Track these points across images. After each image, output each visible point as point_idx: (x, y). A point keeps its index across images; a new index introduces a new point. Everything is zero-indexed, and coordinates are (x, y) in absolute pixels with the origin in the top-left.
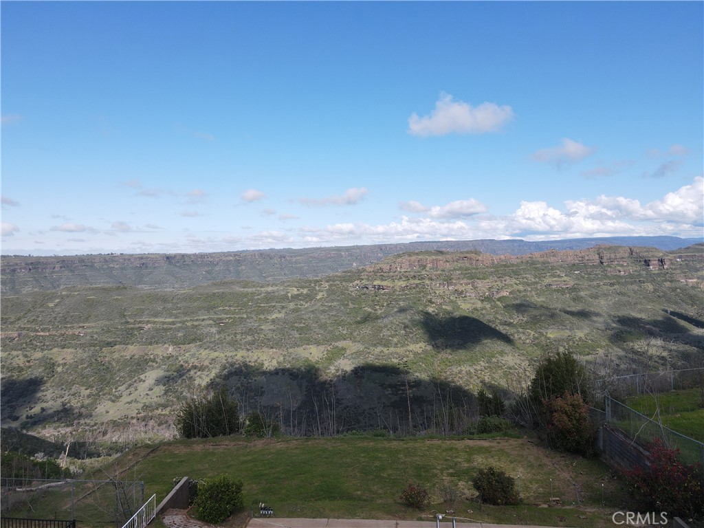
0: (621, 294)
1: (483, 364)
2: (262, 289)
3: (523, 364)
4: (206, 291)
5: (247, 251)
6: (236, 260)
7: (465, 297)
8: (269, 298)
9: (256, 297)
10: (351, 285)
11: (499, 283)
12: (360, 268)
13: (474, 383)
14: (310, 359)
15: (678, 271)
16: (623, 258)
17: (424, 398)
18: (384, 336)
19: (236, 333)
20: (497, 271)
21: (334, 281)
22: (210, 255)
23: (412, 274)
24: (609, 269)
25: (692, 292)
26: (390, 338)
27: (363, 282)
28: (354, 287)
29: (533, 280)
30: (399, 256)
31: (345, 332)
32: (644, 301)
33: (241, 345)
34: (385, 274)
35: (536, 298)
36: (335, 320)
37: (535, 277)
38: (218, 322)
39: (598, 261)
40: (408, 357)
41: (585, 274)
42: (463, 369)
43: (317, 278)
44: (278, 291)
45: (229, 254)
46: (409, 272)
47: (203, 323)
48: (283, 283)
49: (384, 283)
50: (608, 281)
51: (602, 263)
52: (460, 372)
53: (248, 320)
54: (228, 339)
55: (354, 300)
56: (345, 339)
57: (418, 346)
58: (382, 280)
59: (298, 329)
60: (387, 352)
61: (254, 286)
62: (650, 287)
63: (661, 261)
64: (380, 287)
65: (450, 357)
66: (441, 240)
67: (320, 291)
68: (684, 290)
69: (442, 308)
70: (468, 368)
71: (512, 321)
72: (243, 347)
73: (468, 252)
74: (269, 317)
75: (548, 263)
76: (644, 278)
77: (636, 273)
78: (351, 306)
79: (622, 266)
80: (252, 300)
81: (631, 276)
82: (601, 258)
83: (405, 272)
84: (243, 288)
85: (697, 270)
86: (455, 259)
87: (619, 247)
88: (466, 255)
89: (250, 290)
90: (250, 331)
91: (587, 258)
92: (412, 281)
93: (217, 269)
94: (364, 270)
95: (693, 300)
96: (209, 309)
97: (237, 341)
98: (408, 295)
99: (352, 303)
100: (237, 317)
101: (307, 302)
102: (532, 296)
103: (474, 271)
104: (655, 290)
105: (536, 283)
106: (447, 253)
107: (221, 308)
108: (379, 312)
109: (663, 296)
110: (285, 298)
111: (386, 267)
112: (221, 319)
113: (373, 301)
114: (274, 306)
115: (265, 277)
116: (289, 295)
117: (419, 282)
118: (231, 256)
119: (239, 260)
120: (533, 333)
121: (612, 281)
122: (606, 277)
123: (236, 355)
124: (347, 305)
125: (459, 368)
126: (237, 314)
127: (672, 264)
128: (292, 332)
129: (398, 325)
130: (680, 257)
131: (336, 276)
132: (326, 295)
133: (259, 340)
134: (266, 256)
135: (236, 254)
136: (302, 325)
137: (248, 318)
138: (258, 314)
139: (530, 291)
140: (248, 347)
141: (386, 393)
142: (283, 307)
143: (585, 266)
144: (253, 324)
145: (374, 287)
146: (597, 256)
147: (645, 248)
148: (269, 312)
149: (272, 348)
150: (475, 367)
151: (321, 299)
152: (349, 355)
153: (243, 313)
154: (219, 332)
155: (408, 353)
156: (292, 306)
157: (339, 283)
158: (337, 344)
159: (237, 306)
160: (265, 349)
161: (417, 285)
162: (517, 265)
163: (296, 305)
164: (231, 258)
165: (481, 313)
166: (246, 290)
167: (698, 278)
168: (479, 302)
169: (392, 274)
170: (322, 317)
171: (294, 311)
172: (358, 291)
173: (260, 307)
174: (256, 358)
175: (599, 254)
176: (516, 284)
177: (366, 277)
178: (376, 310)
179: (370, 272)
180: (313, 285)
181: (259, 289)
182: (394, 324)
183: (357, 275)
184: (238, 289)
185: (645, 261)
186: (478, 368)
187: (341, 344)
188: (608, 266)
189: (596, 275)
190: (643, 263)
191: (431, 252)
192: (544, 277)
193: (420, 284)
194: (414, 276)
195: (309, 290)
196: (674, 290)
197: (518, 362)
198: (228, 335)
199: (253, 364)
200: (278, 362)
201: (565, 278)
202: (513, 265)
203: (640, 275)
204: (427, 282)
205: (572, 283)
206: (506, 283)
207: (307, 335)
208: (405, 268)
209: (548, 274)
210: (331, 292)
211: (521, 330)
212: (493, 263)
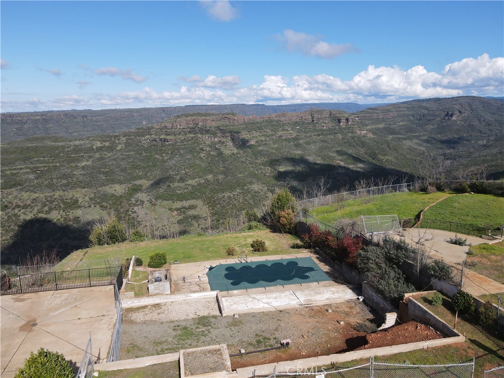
0: (324, 141)
1: (238, 191)
2: (71, 143)
3: (264, 189)
4: (21, 145)
5: (52, 111)
6: (43, 119)
7: (226, 145)
8: (77, 149)
9: (66, 150)
10: (143, 138)
11: (248, 135)
12: (150, 126)
13: (233, 203)
14: (115, 194)
15: (356, 126)
16: (325, 118)
17: (200, 216)
18: (170, 175)
19: (52, 178)
20: (247, 127)
21: (129, 136)
22: (19, 114)
23: (188, 130)
24: (317, 125)
25: (363, 139)
26: (174, 176)
27: (152, 136)
28: (146, 140)
29: (271, 133)
30: (178, 117)
31: (141, 174)
32: (336, 145)
33: (57, 187)
34: (169, 131)
35: (272, 145)
36: (133, 165)
37: (272, 131)
38: (34, 170)
39: (311, 120)
40: (187, 189)
41: (303, 128)
42: (226, 195)
43: (117, 134)
44: (84, 143)
45: (36, 114)
46: (186, 128)
47: (21, 171)
48: (88, 138)
49: (168, 137)
50: (316, 133)
51: (313, 121)
52: (224, 197)
53: (61, 168)
54: (46, 183)
55: (146, 150)
56: (141, 179)
57: (194, 181)
58: (167, 135)
59: (104, 173)
60: (173, 186)
61: (63, 141)
62: (340, 136)
63: (347, 120)
64: (165, 140)
65: (216, 187)
66: (208, 104)
67: (119, 143)
68: (358, 138)
69: (210, 154)
70: (229, 194)
71: (257, 161)
72: (59, 188)
73: (227, 114)
74: (79, 165)
75: (281, 121)
76: (337, 130)
77: (333, 128)
78: (144, 154)
79: (325, 123)
80: (63, 152)
81: (330, 130)
82: (313, 118)
83: (183, 129)
84: (54, 142)
85: (367, 125)
86: (218, 118)
87: (323, 110)
88: (226, 116)
89: (60, 144)
90: (64, 176)
91: (304, 118)
92: (189, 135)
93: (26, 126)
94: (153, 128)
95: (363, 144)
96: (25, 160)
97: (53, 184)
98: (186, 145)
99: (145, 152)
100: (52, 165)
101: (109, 153)
102: (270, 144)
103: (232, 127)
104: (343, 139)
105: (272, 135)
106: (213, 115)
107: (36, 159)
108: (166, 158)
109: (347, 142)
110: (91, 149)
111: (169, 125)
112: (37, 168)
113: (160, 150)
114: (82, 156)
115: (71, 133)
116: (95, 147)
117: (194, 135)
118: (38, 115)
119: (46, 119)
120: (270, 168)
121: (318, 133)
122: (315, 130)
123: (54, 195)
124: (141, 154)
125: (223, 195)
126: (52, 163)
127: (353, 121)
128: (99, 175)
129: (180, 167)
130: (358, 117)
131: (131, 132)
132: (124, 147)
133: (72, 182)
134: (71, 116)
135: (43, 114)
136: (107, 170)
137: (61, 166)
138: (69, 162)
139: (269, 141)
140: (64, 188)
141: (174, 214)
142: (90, 157)
143: (303, 123)
144: (65, 170)
145: (161, 140)
146: (310, 116)
147: (338, 111)
148: (79, 161)
149: (84, 188)
150: (233, 193)
151: (120, 149)
152: (145, 190)
153: (56, 162)
154: (37, 178)
155: (187, 186)
156: (97, 155)
157: (134, 137)
158: (135, 182)
159: (51, 157)
160: (78, 189)
161: (192, 138)
162: (260, 123)
163: (101, 155)
164: (39, 118)
165: (237, 157)
166: (57, 144)
167: (367, 130)
168: (236, 149)
169: (173, 130)
170: (122, 163)
171: (99, 159)
172: (149, 143)
173: (71, 157)
174: (71, 196)
175: (311, 115)
176: (259, 136)
177: (154, 133)
178: (163, 157)
179: (158, 129)
180: (113, 139)
181: (68, 143)
182: (177, 166)
183: (147, 131)
184: (49, 143)
185: (338, 120)
186: (235, 193)
187: (138, 182)
188: (317, 123)
189: (310, 129)
190: (337, 121)
191: (201, 114)
192: (278, 131)
193: (194, 137)
194: (190, 132)
195: (110, 143)
196: (353, 138)
197: (261, 188)
198: (46, 180)
199: (69, 201)
200: (90, 198)
201: (291, 132)
202: (258, 123)
203: (335, 129)
204: (200, 136)
205: (295, 135)
206: (254, 135)
207: (111, 177)
208: (184, 125)
209: (280, 129)
210: (128, 144)
211: (262, 167)
212: (245, 122)
